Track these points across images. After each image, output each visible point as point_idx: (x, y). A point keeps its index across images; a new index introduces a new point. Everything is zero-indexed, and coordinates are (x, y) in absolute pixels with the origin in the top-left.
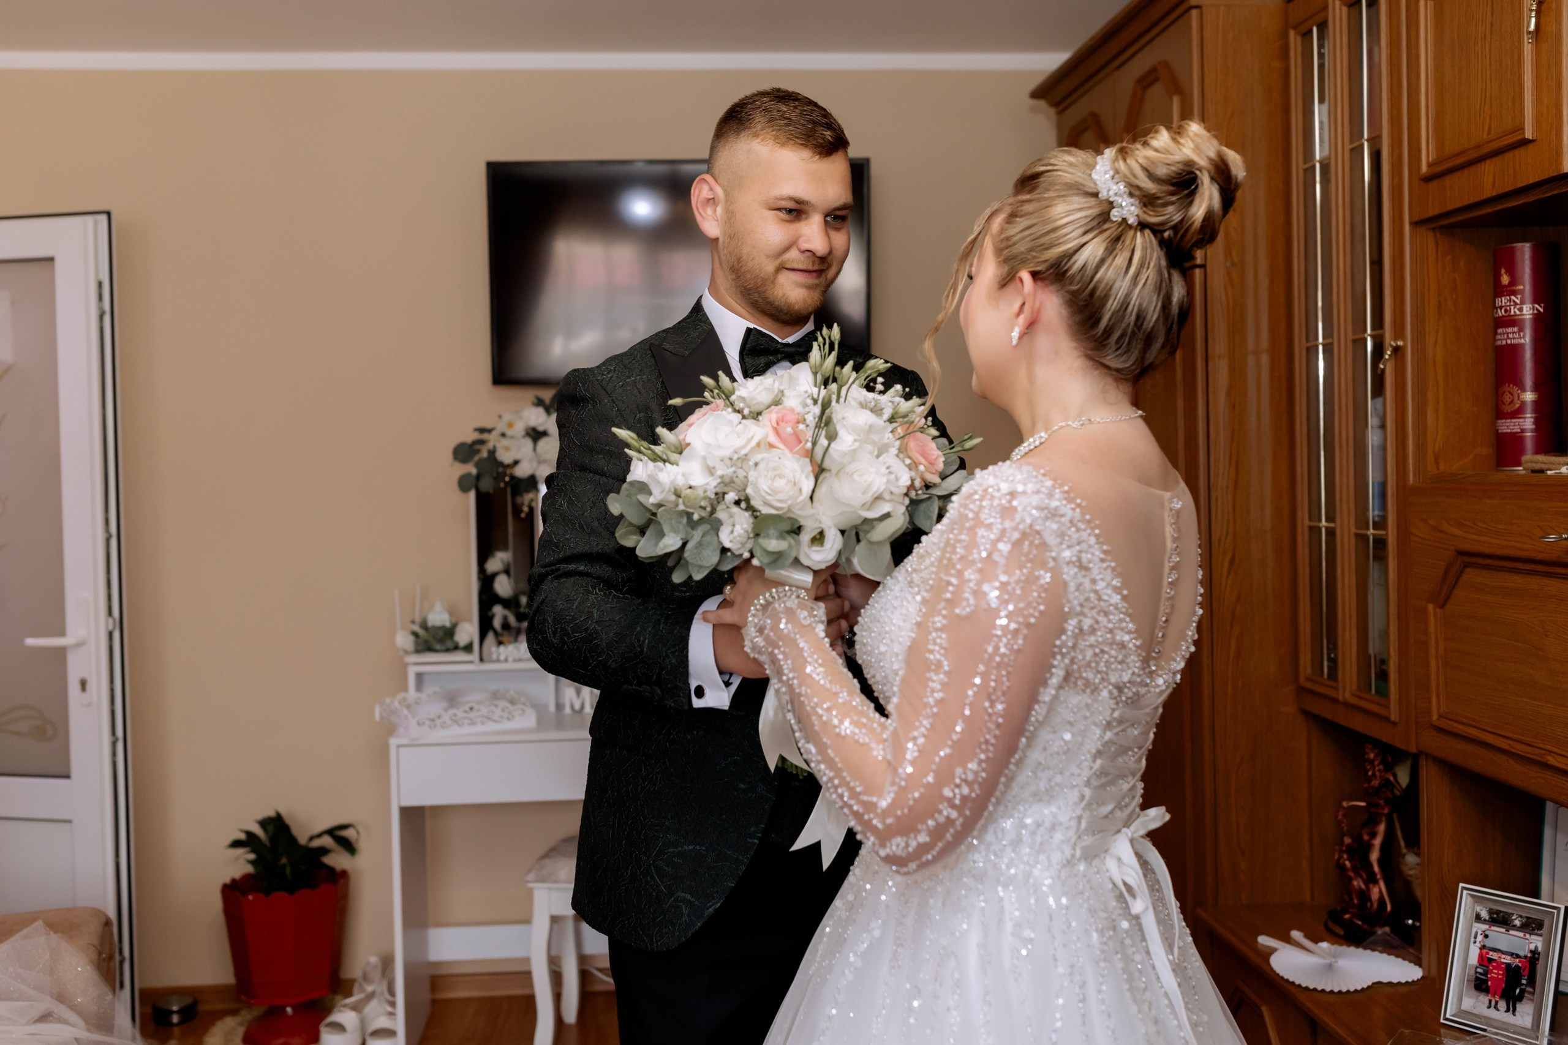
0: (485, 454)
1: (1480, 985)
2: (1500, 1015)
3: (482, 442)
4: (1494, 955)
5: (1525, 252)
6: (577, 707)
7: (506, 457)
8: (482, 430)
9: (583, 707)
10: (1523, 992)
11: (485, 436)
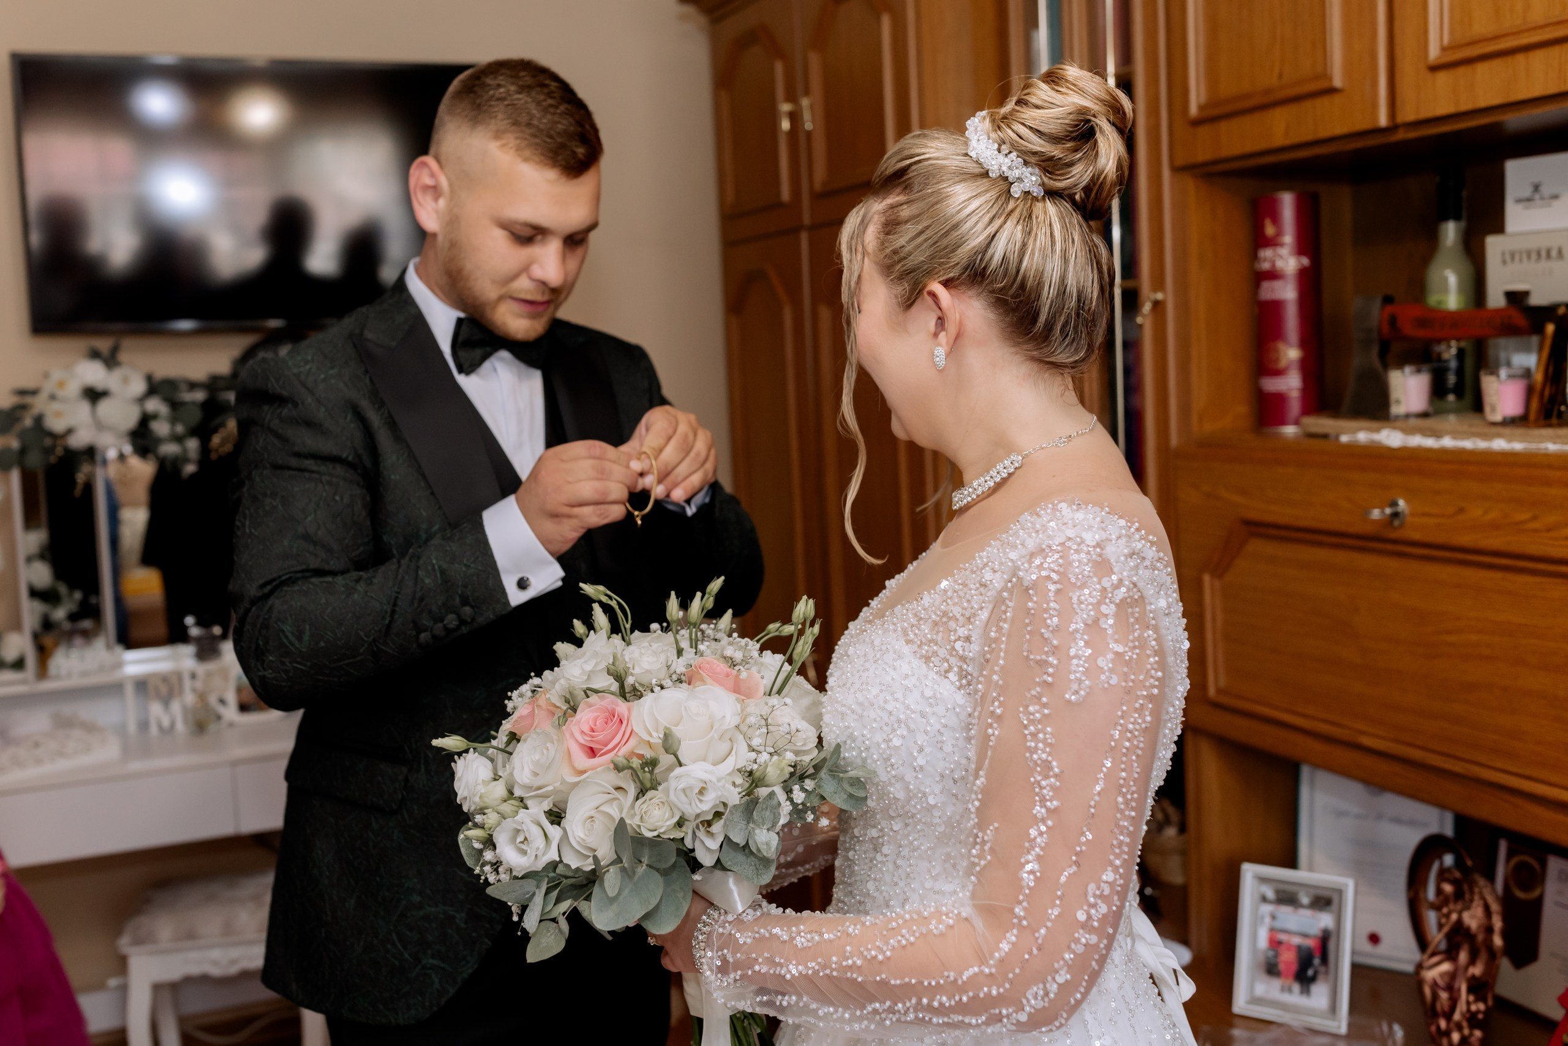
0: (28, 422)
1: (1271, 969)
2: (1295, 997)
3: (23, 407)
4: (1283, 937)
5: (1287, 203)
6: (166, 722)
7: (56, 424)
8: (22, 393)
9: (173, 724)
10: (1316, 974)
11: (28, 400)
